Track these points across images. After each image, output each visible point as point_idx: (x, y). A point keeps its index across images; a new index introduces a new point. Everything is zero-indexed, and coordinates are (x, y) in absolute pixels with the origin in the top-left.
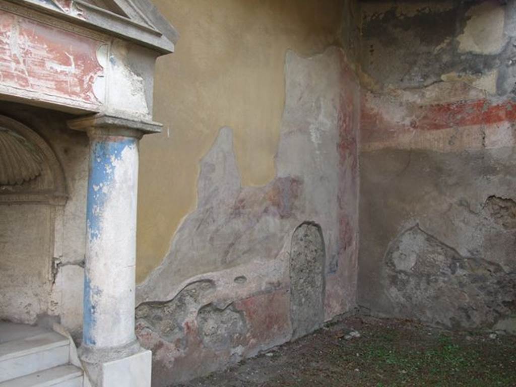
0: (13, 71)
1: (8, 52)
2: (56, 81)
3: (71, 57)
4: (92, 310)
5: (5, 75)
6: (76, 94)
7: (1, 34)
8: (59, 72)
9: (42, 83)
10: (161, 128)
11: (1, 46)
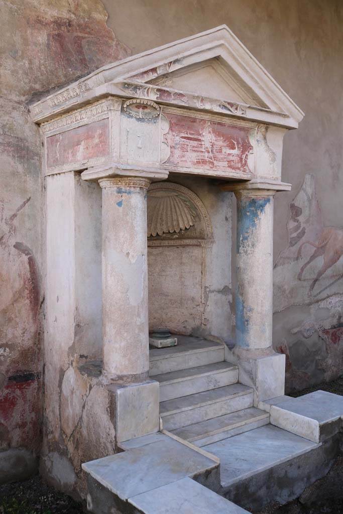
0: (206, 159)
1: (203, 146)
2: (228, 161)
3: (235, 143)
4: (246, 323)
5: (203, 162)
6: (239, 169)
7: (200, 135)
8: (229, 154)
9: (221, 164)
10: (290, 187)
11: (200, 143)
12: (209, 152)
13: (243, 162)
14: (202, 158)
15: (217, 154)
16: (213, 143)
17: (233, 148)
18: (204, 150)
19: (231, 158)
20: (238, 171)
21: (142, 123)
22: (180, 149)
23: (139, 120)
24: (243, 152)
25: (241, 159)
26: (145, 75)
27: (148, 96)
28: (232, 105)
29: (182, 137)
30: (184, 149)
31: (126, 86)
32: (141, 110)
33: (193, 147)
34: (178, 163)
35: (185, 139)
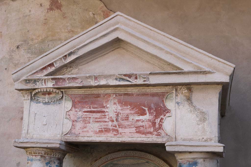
0: (110, 127)
1: (107, 117)
2: (136, 127)
3: (146, 109)
5: (105, 130)
6: (151, 133)
7: (104, 107)
8: (138, 121)
9: (127, 130)
10: (222, 148)
11: (103, 114)
12: (113, 121)
13: (157, 126)
14: (105, 127)
15: (123, 122)
16: (118, 113)
17: (143, 114)
18: (107, 120)
19: (140, 124)
20: (150, 135)
21: (48, 106)
22: (82, 122)
23: (45, 103)
25: (154, 124)
26: (44, 71)
27: (46, 85)
28: (130, 76)
29: (85, 112)
30: (86, 121)
31: (27, 81)
32: (47, 96)
33: (96, 119)
34: (79, 133)
35: (88, 112)
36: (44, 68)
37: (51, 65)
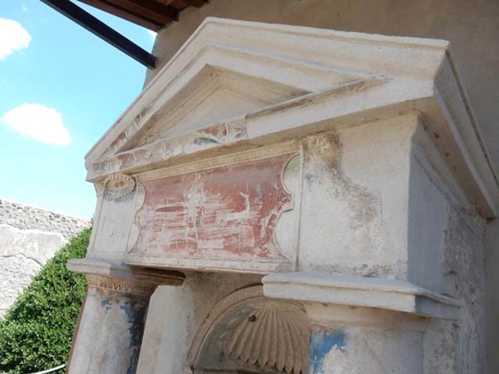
0: (186, 238)
1: (185, 217)
2: (226, 237)
3: (247, 197)
5: (179, 244)
6: (249, 250)
7: (183, 199)
8: (230, 223)
9: (210, 244)
11: (180, 213)
12: (191, 225)
13: (263, 234)
14: (180, 237)
15: (206, 226)
16: (201, 209)
17: (240, 208)
18: (184, 224)
19: (233, 229)
20: (247, 256)
21: (119, 203)
22: (151, 229)
23: (118, 200)
24: (263, 213)
25: (258, 228)
27: (113, 169)
28: (214, 131)
29: (157, 211)
30: (156, 227)
32: (120, 187)
33: (170, 222)
34: (146, 250)
35: (161, 211)
36: (114, 143)
37: (122, 136)
